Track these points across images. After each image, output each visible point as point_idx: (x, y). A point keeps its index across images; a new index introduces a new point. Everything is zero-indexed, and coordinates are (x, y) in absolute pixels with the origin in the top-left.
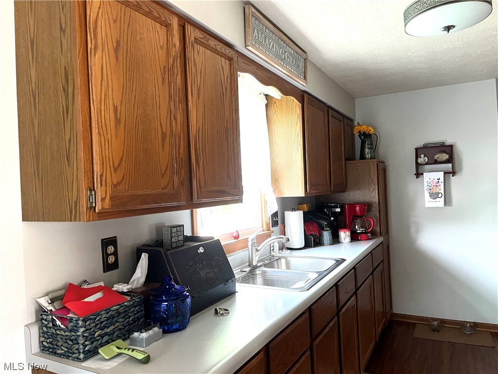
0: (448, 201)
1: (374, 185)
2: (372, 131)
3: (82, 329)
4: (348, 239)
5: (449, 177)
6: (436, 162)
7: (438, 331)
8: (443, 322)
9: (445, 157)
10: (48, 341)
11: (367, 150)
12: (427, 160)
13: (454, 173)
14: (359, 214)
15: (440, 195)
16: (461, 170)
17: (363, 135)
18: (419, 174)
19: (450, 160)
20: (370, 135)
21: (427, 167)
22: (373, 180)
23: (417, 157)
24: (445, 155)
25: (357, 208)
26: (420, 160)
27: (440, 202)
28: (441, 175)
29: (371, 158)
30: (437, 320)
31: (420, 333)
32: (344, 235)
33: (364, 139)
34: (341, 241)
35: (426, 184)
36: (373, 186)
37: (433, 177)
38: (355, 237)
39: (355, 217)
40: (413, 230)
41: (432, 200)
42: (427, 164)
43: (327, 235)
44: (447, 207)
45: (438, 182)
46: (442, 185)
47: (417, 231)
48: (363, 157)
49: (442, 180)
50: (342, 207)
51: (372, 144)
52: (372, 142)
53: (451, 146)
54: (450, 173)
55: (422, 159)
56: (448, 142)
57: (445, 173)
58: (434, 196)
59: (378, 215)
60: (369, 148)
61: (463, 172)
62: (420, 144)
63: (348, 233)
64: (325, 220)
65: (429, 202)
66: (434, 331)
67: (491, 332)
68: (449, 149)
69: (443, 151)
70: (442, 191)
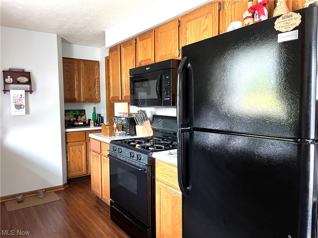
0: (27, 112)
5: (28, 94)
6: (19, 83)
7: (22, 202)
8: (25, 194)
9: (26, 80)
13: (31, 92)
15: (23, 107)
16: (35, 90)
18: (6, 91)
19: (29, 83)
21: (12, 86)
24: (25, 78)
27: (22, 112)
28: (23, 92)
31: (11, 206)
35: (12, 98)
37: (17, 93)
41: (17, 110)
44: (27, 115)
45: (21, 97)
46: (24, 99)
49: (24, 96)
53: (29, 73)
54: (28, 91)
56: (27, 70)
57: (26, 91)
58: (18, 107)
62: (7, 68)
65: (15, 112)
66: (20, 203)
67: (55, 192)
68: (28, 75)
69: (24, 76)
70: (24, 104)
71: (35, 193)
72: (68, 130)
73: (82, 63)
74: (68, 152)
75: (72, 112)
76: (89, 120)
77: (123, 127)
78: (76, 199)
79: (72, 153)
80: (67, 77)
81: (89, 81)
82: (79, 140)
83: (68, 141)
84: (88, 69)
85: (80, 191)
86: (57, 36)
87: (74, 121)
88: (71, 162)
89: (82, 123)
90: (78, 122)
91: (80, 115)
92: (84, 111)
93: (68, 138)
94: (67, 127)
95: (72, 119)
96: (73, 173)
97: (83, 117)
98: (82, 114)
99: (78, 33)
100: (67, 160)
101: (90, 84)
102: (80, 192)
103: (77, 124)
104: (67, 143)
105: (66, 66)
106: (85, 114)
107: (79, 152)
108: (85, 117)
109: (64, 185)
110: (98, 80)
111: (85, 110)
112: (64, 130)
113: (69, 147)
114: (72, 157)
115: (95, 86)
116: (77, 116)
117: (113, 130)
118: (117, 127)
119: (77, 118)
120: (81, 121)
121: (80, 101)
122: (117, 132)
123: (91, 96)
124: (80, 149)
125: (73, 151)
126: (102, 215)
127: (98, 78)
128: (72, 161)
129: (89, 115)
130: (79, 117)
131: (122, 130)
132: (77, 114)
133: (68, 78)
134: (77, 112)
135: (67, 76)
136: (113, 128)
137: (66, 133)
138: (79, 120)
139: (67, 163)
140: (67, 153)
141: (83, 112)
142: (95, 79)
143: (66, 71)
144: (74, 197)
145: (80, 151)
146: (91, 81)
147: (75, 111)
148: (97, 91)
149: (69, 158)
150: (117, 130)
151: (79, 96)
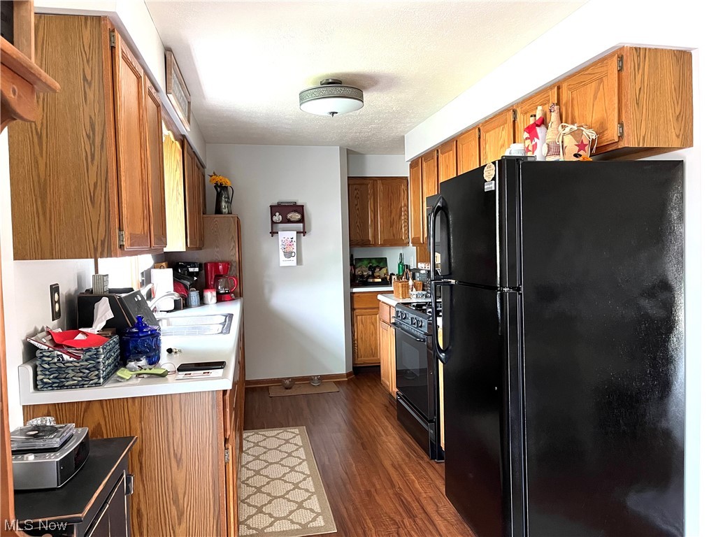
0: (299, 262)
1: (234, 242)
2: (229, 184)
3: (103, 356)
4: (214, 300)
5: (300, 236)
6: (289, 221)
7: (290, 388)
8: (294, 380)
9: (298, 216)
10: (52, 377)
11: (223, 204)
12: (281, 219)
13: (304, 233)
14: (222, 273)
15: (293, 254)
17: (219, 187)
18: (273, 233)
19: (302, 220)
20: (226, 187)
21: (281, 226)
22: (233, 237)
23: (273, 215)
24: (297, 214)
25: (220, 267)
26: (275, 219)
27: (293, 261)
28: (294, 234)
29: (229, 213)
30: (288, 378)
31: (275, 392)
32: (210, 296)
33: (221, 191)
34: (207, 302)
35: (280, 243)
36: (233, 244)
37: (287, 235)
38: (220, 299)
39: (218, 276)
40: (266, 291)
41: (286, 259)
42: (281, 223)
43: (194, 296)
44: (299, 266)
45: (292, 241)
46: (295, 244)
47: (271, 291)
48: (218, 211)
49: (295, 239)
50: (200, 266)
51: (228, 198)
52: (228, 194)
53: (303, 206)
54: (300, 232)
55: (278, 217)
56: (299, 203)
57: (297, 233)
58: (288, 255)
59: (238, 275)
60: (226, 202)
61: (311, 232)
62: (275, 202)
63: (215, 294)
64: (188, 280)
65: (284, 262)
66: (287, 389)
67: (334, 382)
68: (300, 209)
69: (295, 211)
70: (295, 250)
71: (308, 380)
72: (355, 290)
73: (379, 182)
74: (355, 325)
75: (366, 262)
76: (393, 274)
77: (424, 286)
78: (360, 394)
79: (360, 326)
80: (357, 207)
81: (391, 212)
82: (371, 306)
83: (356, 306)
84: (390, 191)
85: (369, 384)
86: (341, 149)
87: (369, 276)
88: (359, 340)
89: (380, 280)
90: (374, 277)
91: (378, 266)
92: (385, 260)
93: (355, 303)
94: (353, 285)
95: (365, 273)
96: (363, 359)
97: (384, 270)
98: (381, 265)
99: (368, 142)
100: (353, 335)
101: (392, 217)
102: (369, 386)
103: (371, 280)
104: (353, 309)
105: (356, 189)
106: (387, 266)
107: (372, 326)
108: (387, 270)
109: (348, 375)
110: (406, 208)
111: (386, 258)
112: (349, 290)
113: (357, 316)
114: (362, 332)
115: (400, 218)
116: (372, 269)
117: (408, 290)
118: (414, 285)
119: (373, 272)
120: (379, 277)
121: (375, 245)
122: (414, 292)
123: (394, 235)
124: (373, 320)
125: (362, 323)
126: (389, 415)
127: (405, 205)
128: (362, 338)
129: (393, 267)
130: (378, 270)
131: (423, 290)
132: (375, 265)
133: (358, 209)
134: (374, 261)
135: (356, 205)
136: (408, 286)
137: (352, 294)
138: (376, 274)
139: (353, 340)
140: (353, 325)
141: (383, 262)
142: (401, 208)
143: (356, 197)
144: (359, 391)
145: (373, 324)
146: (394, 211)
147: (370, 260)
148: (405, 226)
149: (356, 333)
150: (414, 289)
151: (375, 236)
